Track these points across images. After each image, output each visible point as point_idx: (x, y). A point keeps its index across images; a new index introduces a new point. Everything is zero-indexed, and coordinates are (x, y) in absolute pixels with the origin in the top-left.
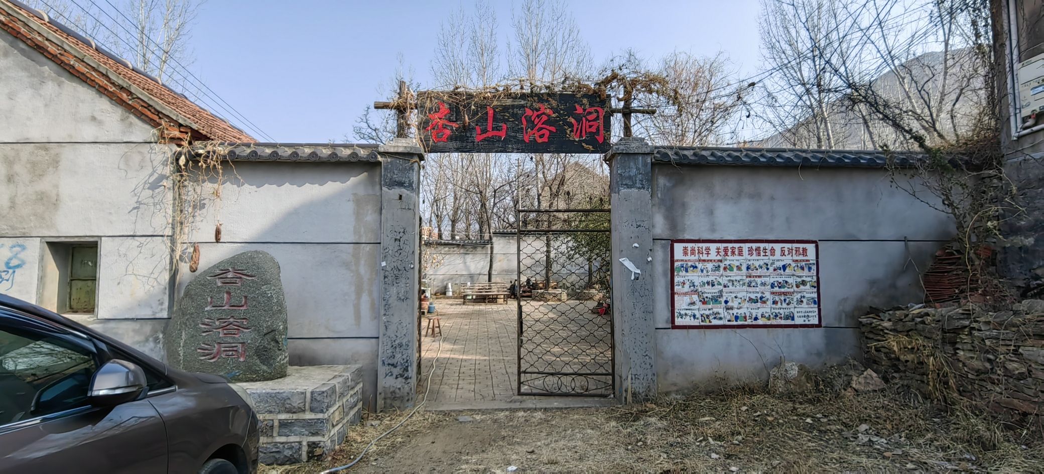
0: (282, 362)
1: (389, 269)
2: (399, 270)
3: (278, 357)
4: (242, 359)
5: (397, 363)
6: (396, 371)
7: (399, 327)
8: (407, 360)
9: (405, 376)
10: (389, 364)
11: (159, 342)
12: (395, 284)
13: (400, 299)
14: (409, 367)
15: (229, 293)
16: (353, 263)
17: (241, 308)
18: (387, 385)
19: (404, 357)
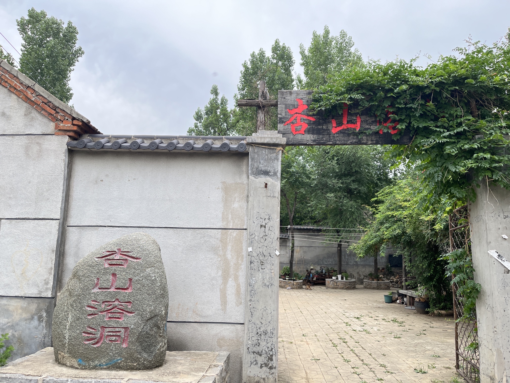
0: (162, 350)
1: (255, 254)
2: (264, 256)
3: (159, 344)
4: (124, 346)
5: (262, 352)
6: (261, 360)
7: (264, 313)
8: (272, 349)
9: (270, 365)
10: (254, 352)
11: (43, 320)
12: (261, 270)
13: (265, 285)
14: (274, 356)
15: (114, 275)
16: (220, 248)
17: (126, 291)
18: (252, 375)
19: (269, 345)
